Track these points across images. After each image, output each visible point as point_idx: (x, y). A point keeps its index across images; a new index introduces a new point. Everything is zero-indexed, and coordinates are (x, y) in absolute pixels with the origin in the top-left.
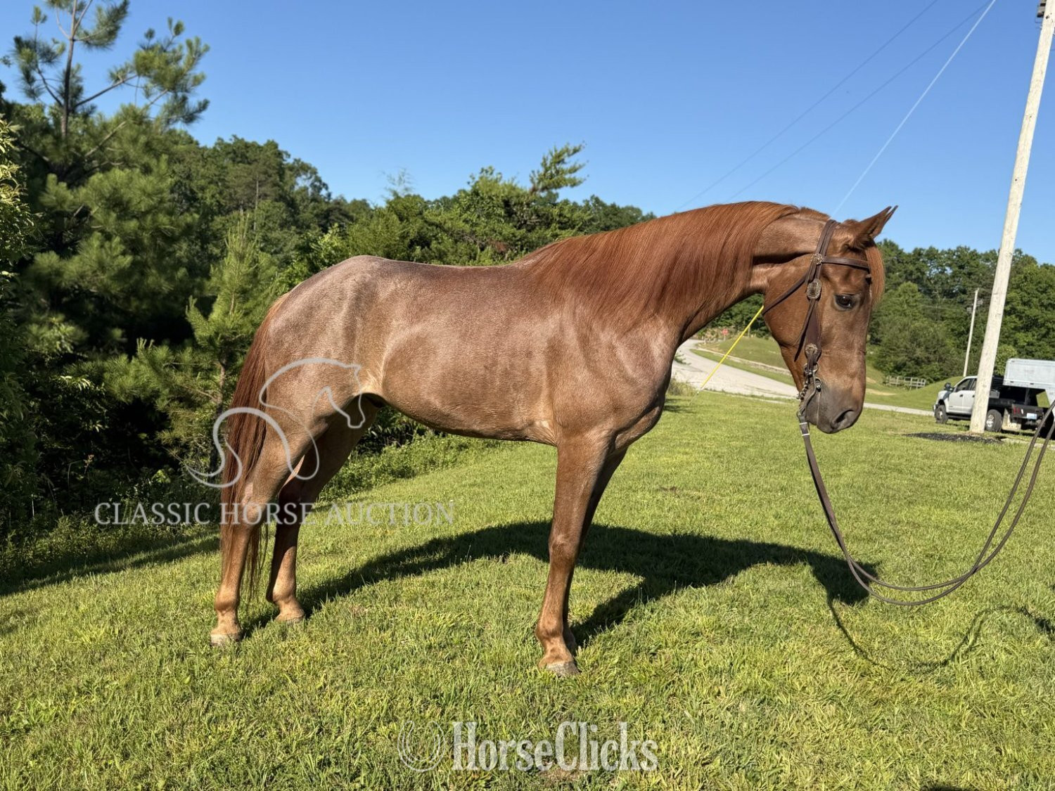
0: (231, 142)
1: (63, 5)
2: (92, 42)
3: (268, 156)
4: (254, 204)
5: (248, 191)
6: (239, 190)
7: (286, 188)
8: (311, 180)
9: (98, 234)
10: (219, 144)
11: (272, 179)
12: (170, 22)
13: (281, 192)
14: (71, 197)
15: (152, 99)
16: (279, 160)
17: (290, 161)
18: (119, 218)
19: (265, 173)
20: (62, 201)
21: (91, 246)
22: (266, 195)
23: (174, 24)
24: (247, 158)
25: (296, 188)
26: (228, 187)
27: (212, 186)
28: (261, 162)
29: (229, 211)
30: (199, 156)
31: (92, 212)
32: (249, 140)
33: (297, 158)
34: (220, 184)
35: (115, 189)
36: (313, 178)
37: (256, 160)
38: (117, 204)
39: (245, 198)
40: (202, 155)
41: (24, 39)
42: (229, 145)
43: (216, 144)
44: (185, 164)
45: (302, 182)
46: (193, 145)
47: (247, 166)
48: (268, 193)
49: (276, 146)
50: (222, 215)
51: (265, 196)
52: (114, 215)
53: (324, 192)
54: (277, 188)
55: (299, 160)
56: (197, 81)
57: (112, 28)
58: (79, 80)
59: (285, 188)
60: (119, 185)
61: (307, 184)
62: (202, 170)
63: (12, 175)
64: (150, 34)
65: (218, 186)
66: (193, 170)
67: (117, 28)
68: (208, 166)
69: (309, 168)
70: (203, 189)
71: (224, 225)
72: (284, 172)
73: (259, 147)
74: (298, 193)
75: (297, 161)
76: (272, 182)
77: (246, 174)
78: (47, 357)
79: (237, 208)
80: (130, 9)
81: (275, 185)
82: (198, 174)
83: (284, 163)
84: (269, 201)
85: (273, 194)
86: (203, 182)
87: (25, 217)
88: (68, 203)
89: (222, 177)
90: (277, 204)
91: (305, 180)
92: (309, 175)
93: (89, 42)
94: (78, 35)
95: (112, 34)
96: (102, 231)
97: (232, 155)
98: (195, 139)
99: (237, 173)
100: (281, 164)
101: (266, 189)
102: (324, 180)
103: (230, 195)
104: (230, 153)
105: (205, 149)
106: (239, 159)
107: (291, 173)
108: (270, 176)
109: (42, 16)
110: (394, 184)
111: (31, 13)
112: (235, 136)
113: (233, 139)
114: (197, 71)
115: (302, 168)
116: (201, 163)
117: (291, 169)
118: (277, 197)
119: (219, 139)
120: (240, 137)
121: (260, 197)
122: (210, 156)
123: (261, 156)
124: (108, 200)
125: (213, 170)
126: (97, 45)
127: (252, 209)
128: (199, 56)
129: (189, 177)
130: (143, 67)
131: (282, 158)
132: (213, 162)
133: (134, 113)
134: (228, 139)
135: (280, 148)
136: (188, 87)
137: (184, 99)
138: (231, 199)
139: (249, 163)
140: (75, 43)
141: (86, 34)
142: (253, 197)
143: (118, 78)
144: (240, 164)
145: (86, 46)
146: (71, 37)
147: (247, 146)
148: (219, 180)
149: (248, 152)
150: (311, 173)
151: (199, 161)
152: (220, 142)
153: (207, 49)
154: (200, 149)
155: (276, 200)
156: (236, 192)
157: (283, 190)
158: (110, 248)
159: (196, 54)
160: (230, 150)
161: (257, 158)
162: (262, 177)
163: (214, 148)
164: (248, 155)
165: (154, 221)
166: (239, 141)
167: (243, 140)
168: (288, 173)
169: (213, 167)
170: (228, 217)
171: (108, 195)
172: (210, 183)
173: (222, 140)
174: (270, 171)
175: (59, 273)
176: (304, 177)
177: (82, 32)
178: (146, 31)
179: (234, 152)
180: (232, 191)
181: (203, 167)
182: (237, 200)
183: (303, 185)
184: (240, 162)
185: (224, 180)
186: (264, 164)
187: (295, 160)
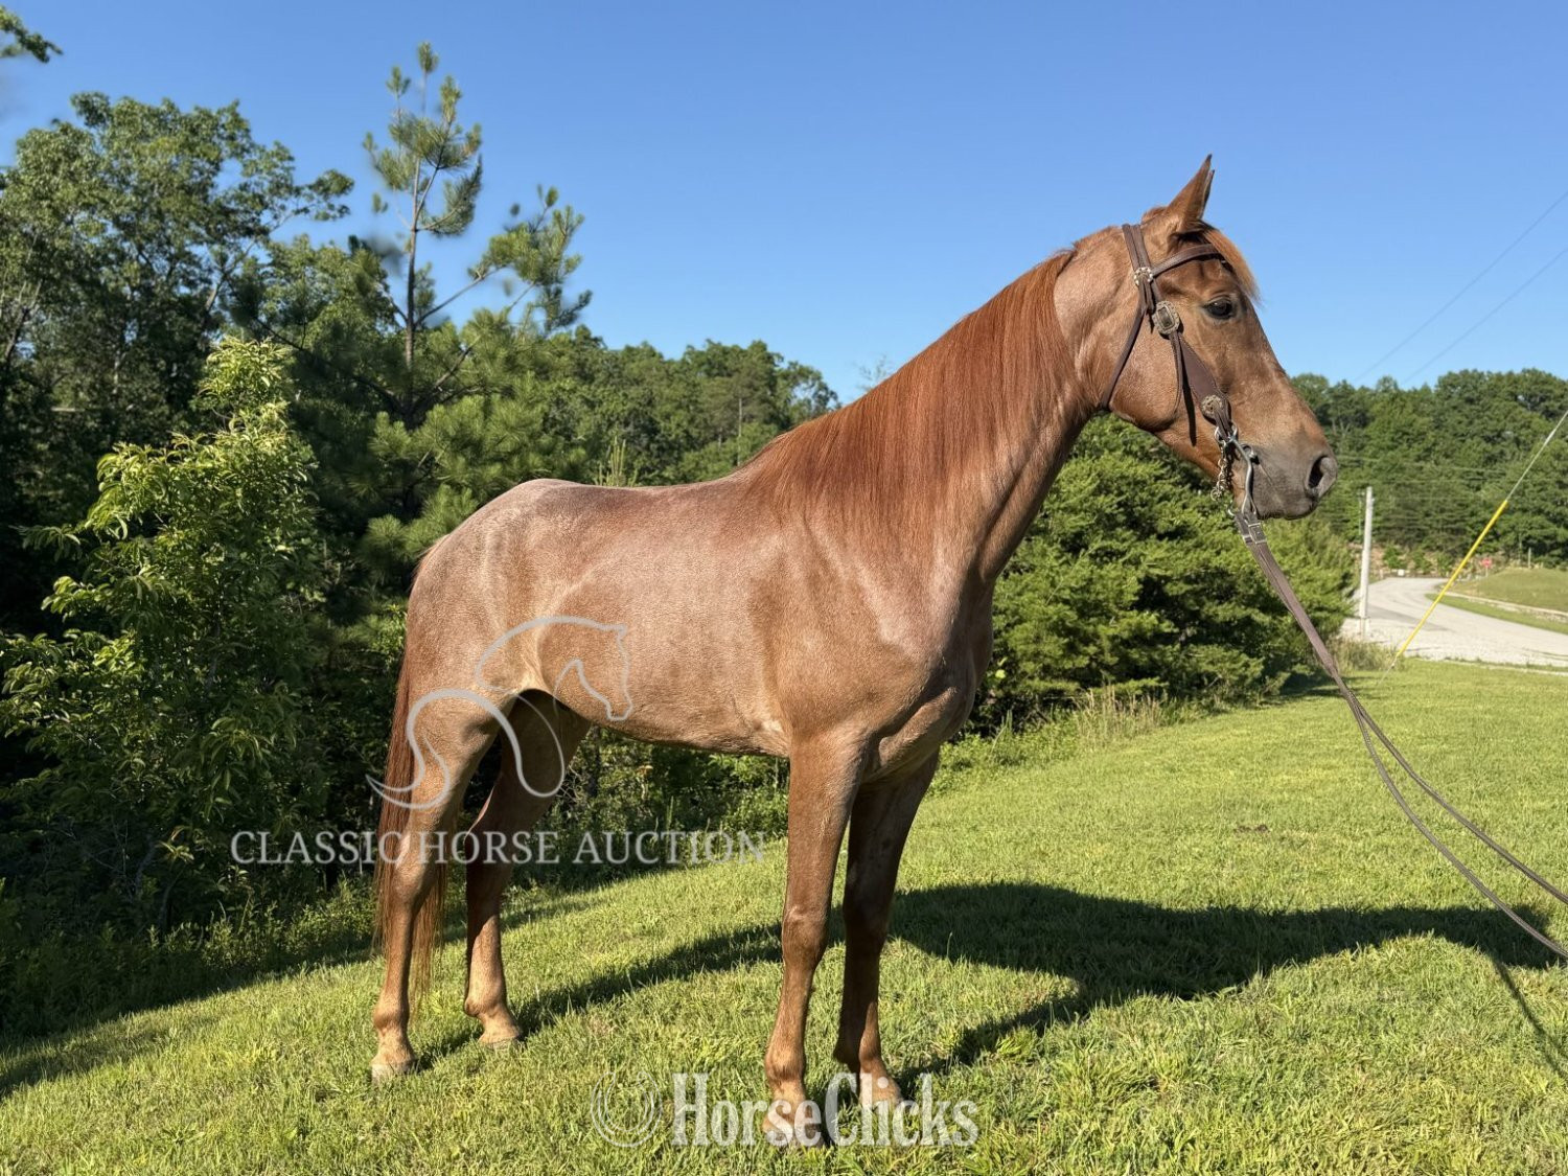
0: (704, 350)
1: (403, 186)
2: (441, 230)
3: (753, 363)
4: (736, 430)
5: (729, 413)
6: (718, 414)
7: (780, 404)
8: (813, 390)
9: (445, 487)
10: (689, 353)
11: (759, 393)
12: (540, 189)
13: (771, 410)
14: (408, 441)
15: (515, 297)
16: (769, 366)
17: (784, 366)
18: (470, 463)
19: (750, 386)
20: (396, 446)
21: (436, 503)
22: (752, 417)
23: (545, 192)
24: (726, 368)
25: (794, 402)
26: (702, 411)
27: (681, 411)
28: (744, 372)
29: (704, 444)
30: (663, 373)
31: (437, 459)
32: (728, 343)
33: (793, 360)
34: (691, 408)
35: (461, 425)
36: (817, 385)
37: (737, 370)
38: (465, 444)
39: (724, 423)
40: (667, 371)
41: (360, 236)
42: (702, 353)
43: (685, 354)
44: (645, 386)
45: (802, 393)
46: (655, 359)
47: (726, 379)
48: (755, 413)
49: (763, 347)
50: (695, 449)
51: (750, 418)
52: (462, 460)
53: (831, 404)
54: (766, 405)
55: (796, 364)
56: (571, 266)
57: (464, 208)
58: (431, 283)
59: (778, 404)
60: (466, 419)
61: (809, 394)
62: (667, 391)
63: (280, 414)
64: (515, 210)
65: (689, 411)
66: (655, 393)
67: (471, 207)
68: (674, 385)
69: (811, 372)
70: (667, 417)
71: (697, 464)
72: (776, 382)
73: (742, 351)
74: (795, 409)
75: (793, 364)
76: (759, 397)
77: (724, 391)
78: (387, 658)
79: (715, 438)
80: (484, 179)
81: (764, 401)
82: (661, 398)
83: (776, 369)
84: (755, 424)
85: (761, 414)
86: (668, 408)
87: (294, 471)
88: (404, 449)
89: (694, 398)
90: (766, 427)
91: (805, 389)
92: (810, 383)
93: (437, 231)
94: (424, 223)
95: (466, 215)
96: (450, 483)
97: (706, 367)
98: (658, 349)
99: (713, 391)
100: (772, 371)
101: (753, 408)
102: (831, 387)
103: (705, 420)
104: (703, 364)
105: (671, 362)
106: (715, 371)
107: (785, 382)
108: (756, 390)
109: (382, 205)
110: (870, 379)
111: (370, 203)
112: (709, 341)
113: (707, 344)
114: (570, 253)
115: (801, 374)
116: (665, 382)
117: (785, 376)
118: (767, 418)
119: (689, 346)
120: (715, 341)
121: (744, 420)
122: (677, 372)
123: (744, 364)
124: (453, 440)
125: (680, 390)
126: (448, 234)
127: (734, 437)
128: (572, 230)
129: (650, 403)
130: (500, 255)
131: (773, 363)
132: (681, 379)
133: (491, 319)
134: (700, 346)
135: (770, 350)
136: (560, 276)
137: (558, 292)
138: (707, 427)
139: (729, 375)
140: (419, 234)
141: (434, 219)
142: (734, 421)
143: (478, 275)
144: (717, 378)
145: (435, 236)
146: (412, 227)
147: (725, 352)
148: (690, 403)
149: (726, 360)
150: (813, 380)
151: (662, 379)
152: (691, 351)
153: (581, 220)
154: (664, 363)
155: (766, 422)
156: (712, 417)
157: (775, 407)
158: (460, 503)
159: (568, 230)
160: (703, 359)
161: (739, 366)
162: (746, 392)
163: (683, 361)
164: (727, 364)
165: (523, 463)
166: (714, 346)
167: (719, 344)
168: (781, 383)
169: (682, 385)
170: (702, 452)
171: (452, 433)
172: (679, 407)
173: (693, 348)
174: (757, 383)
175: (399, 544)
176: (804, 385)
177: (430, 218)
178: (509, 206)
179: (709, 362)
180: (707, 415)
181: (669, 386)
182: (715, 427)
183: (802, 398)
184: (718, 374)
185: (696, 401)
186: (748, 375)
187: (791, 364)
